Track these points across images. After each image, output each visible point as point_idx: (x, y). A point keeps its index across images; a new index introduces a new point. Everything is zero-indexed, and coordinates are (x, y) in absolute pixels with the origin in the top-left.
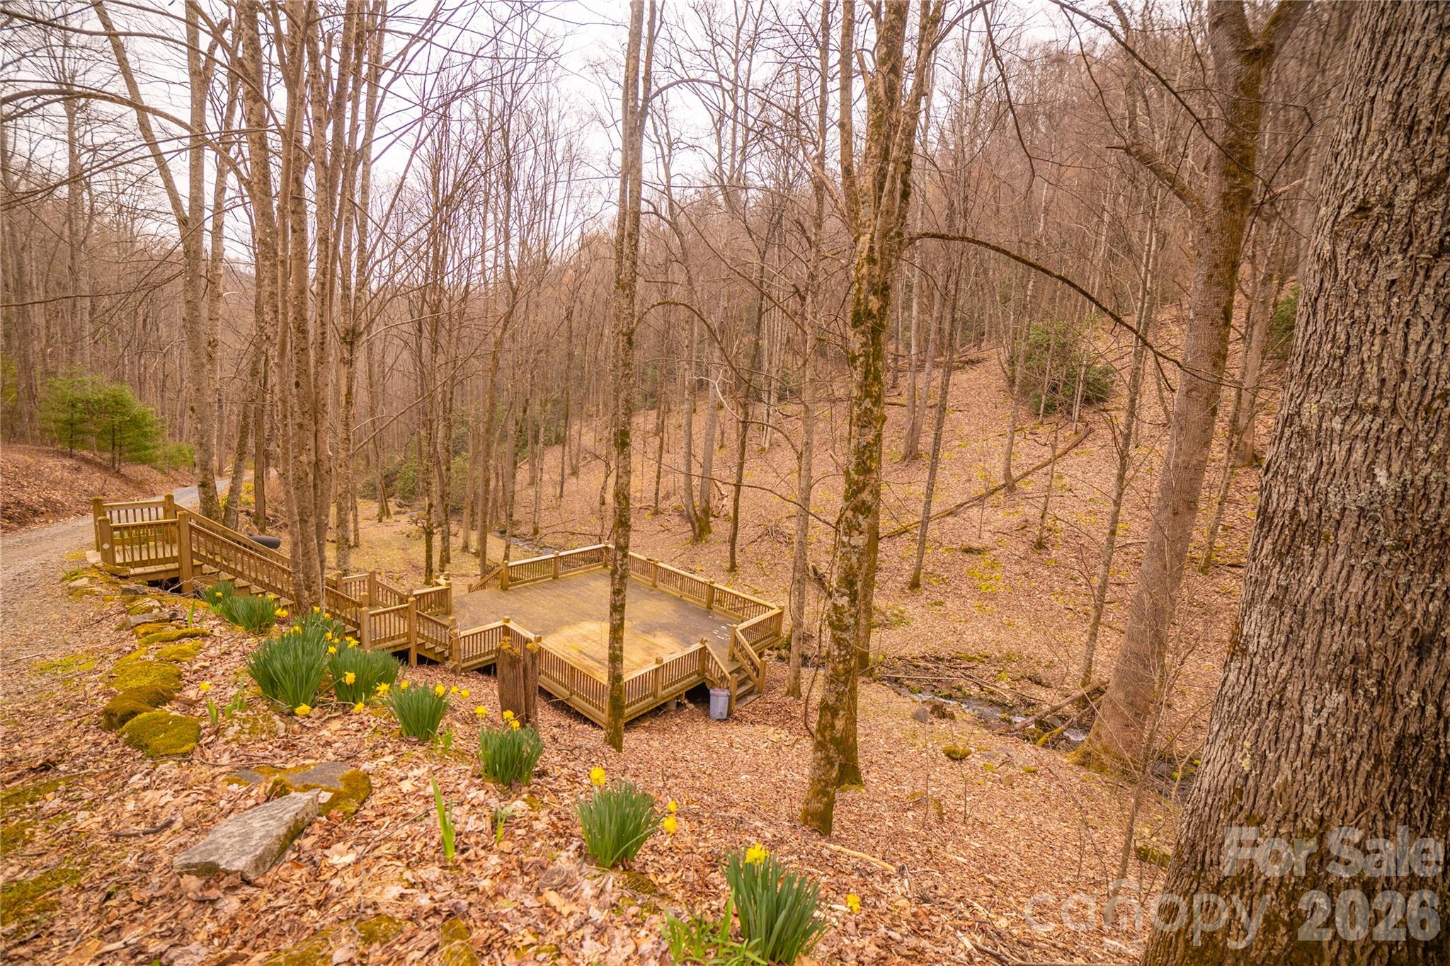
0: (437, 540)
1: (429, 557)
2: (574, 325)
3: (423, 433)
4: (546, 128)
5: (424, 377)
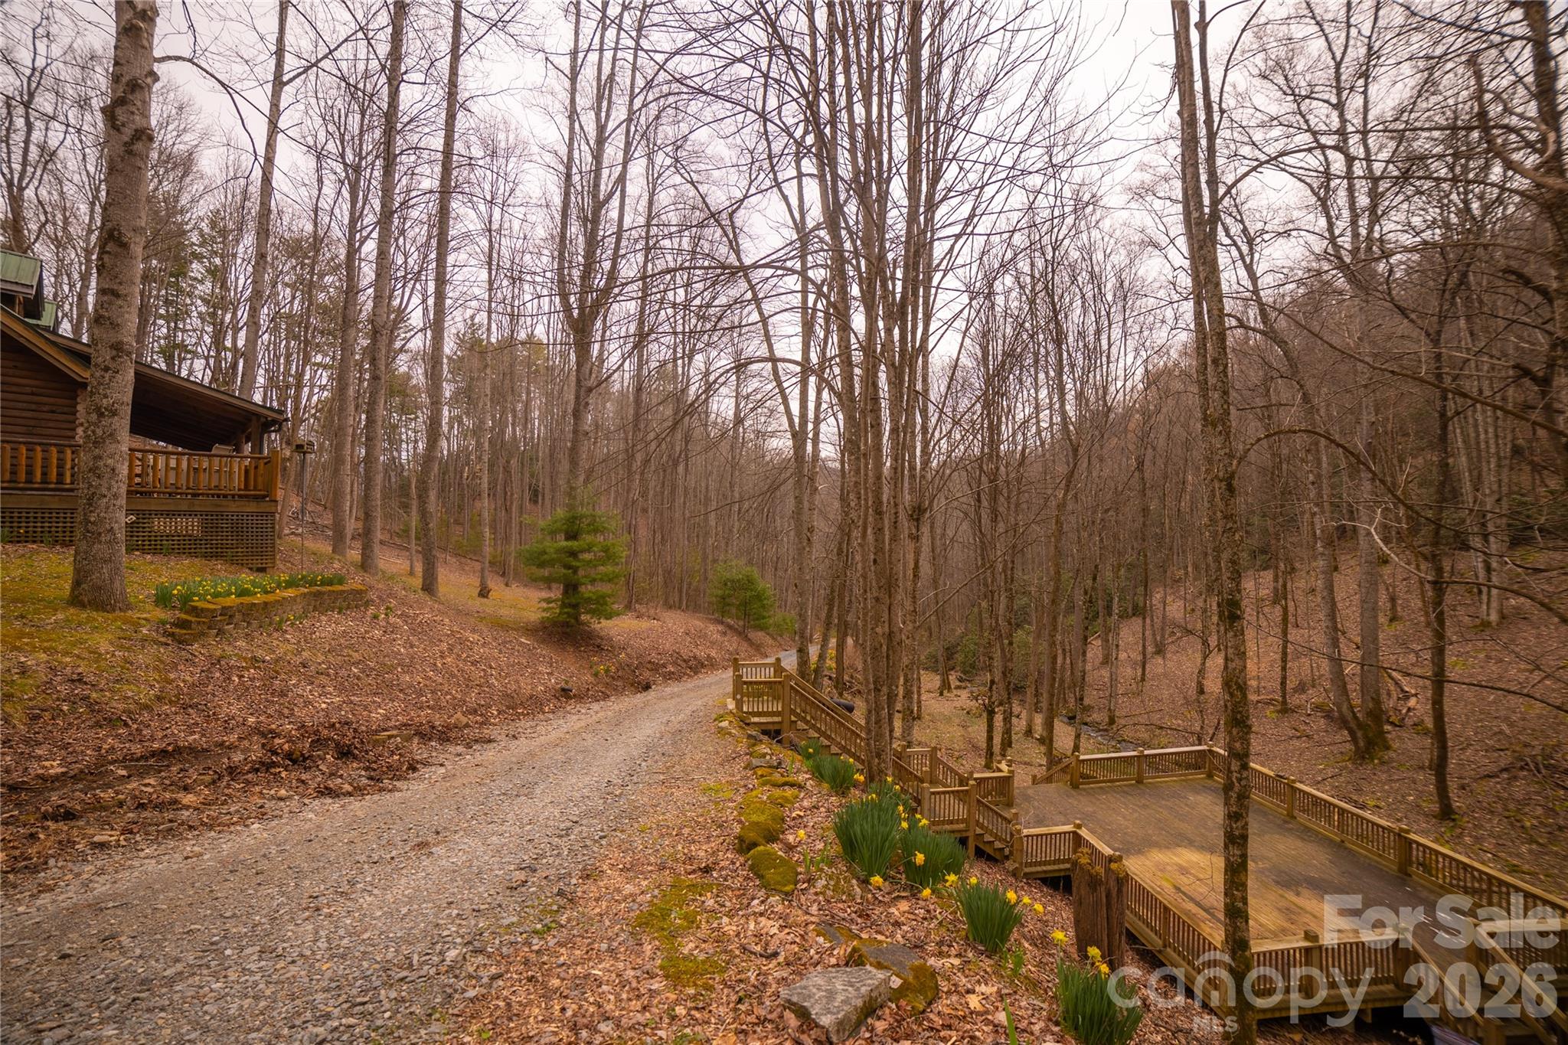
0: (998, 719)
1: (990, 738)
2: (1147, 475)
3: (984, 604)
4: (1092, 274)
5: (984, 547)
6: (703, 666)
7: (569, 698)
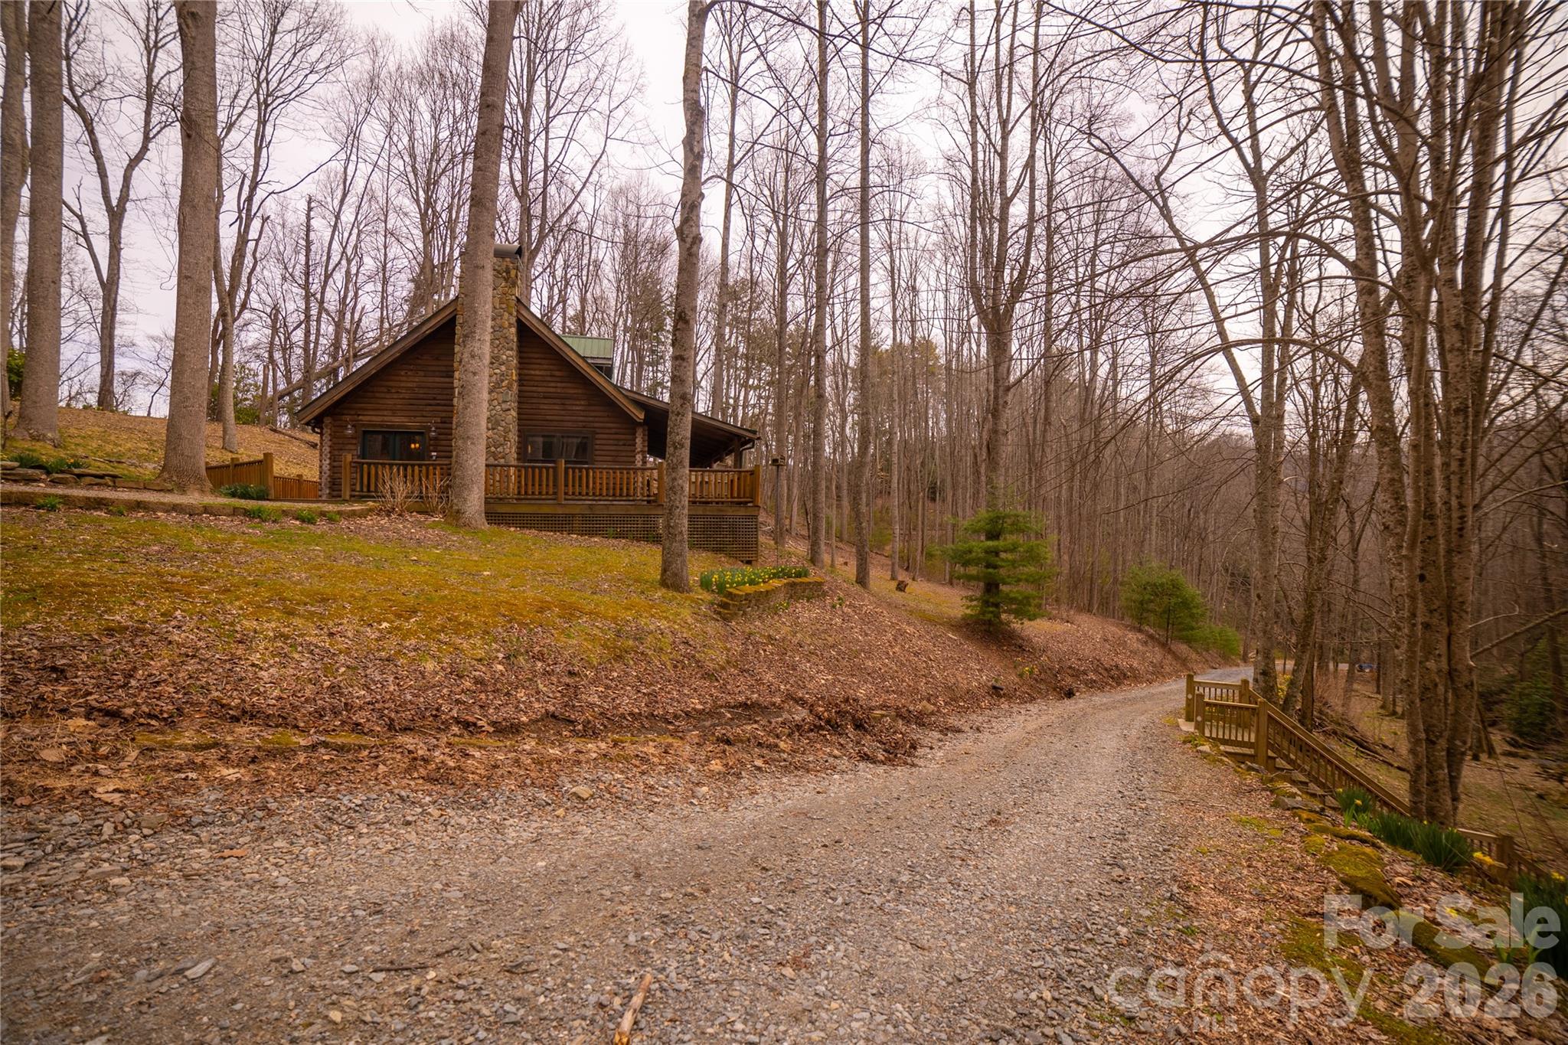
6: (1125, 677)
7: (1000, 696)
